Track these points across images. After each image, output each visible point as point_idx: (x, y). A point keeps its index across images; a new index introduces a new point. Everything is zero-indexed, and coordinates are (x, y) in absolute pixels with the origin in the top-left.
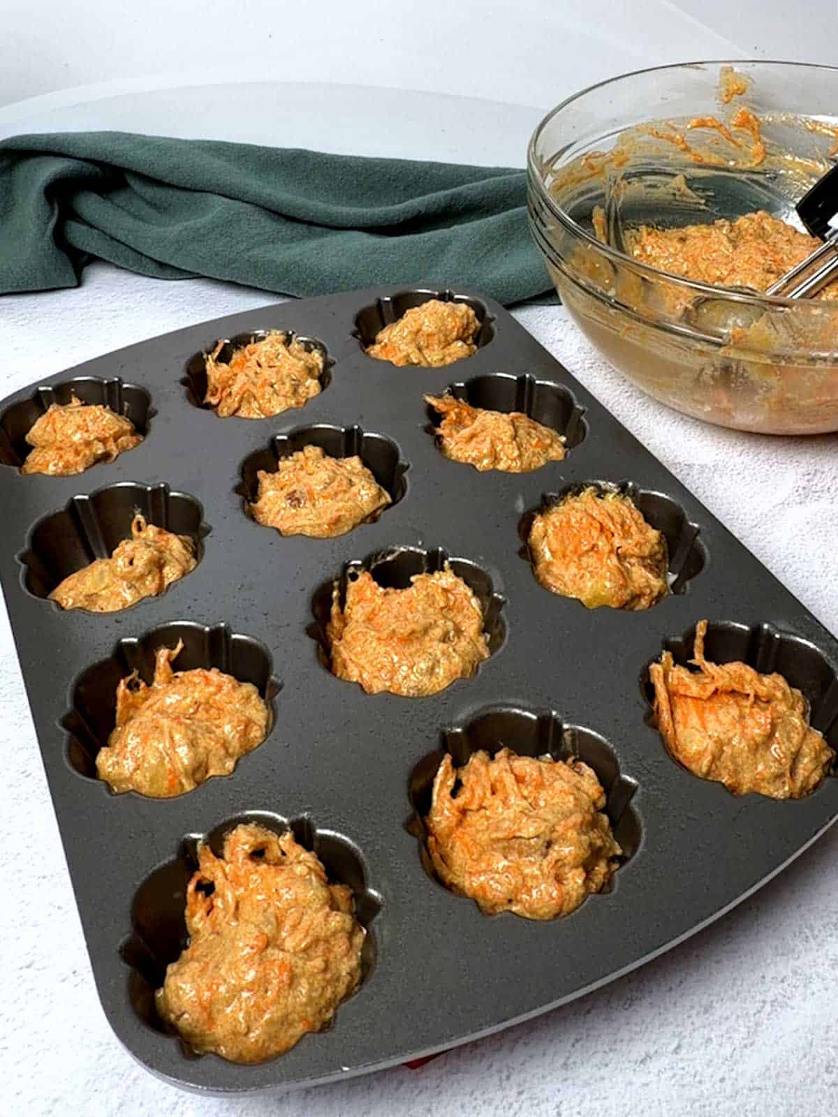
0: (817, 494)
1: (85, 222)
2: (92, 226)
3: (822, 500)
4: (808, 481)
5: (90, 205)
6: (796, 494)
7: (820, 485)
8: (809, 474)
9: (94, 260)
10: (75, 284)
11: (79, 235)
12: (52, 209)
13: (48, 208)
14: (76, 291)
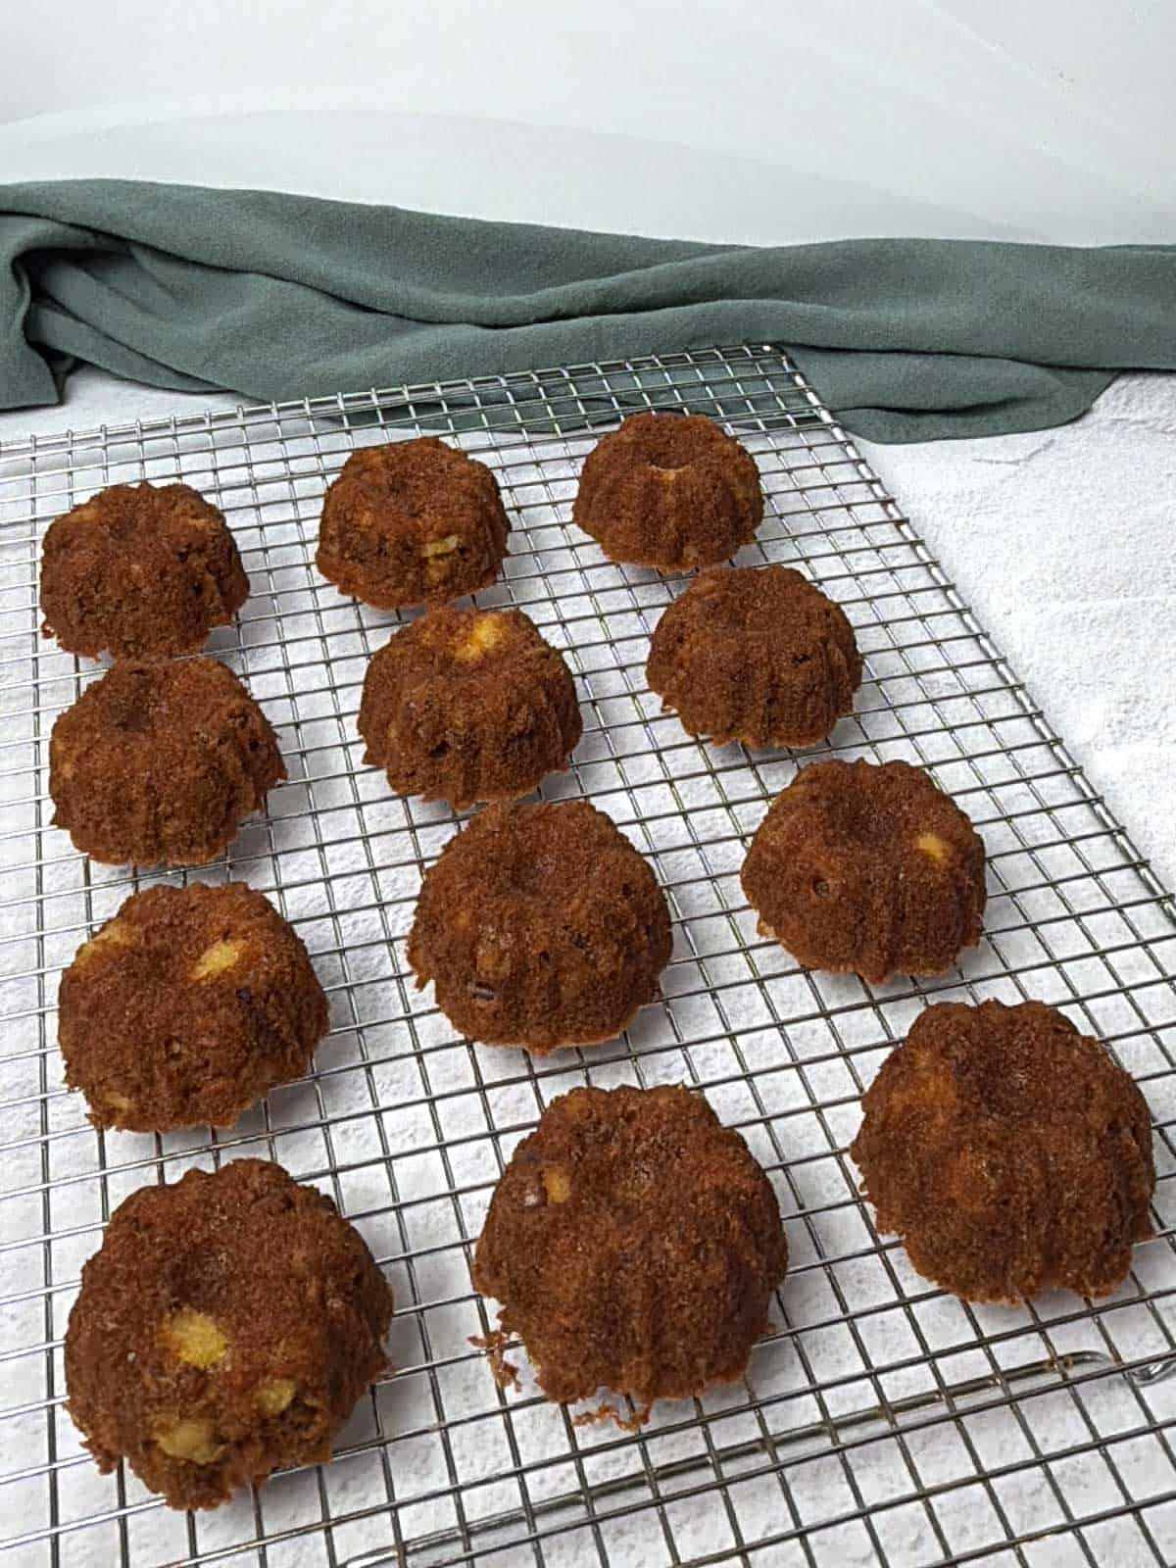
0: (1138, 732)
1: (67, 312)
2: (77, 318)
3: (1146, 741)
4: (1126, 712)
5: (74, 286)
6: (1107, 730)
7: (1142, 718)
8: (1127, 702)
9: (80, 365)
10: (55, 400)
11: (60, 331)
12: (22, 291)
13: (15, 289)
14: (57, 411)
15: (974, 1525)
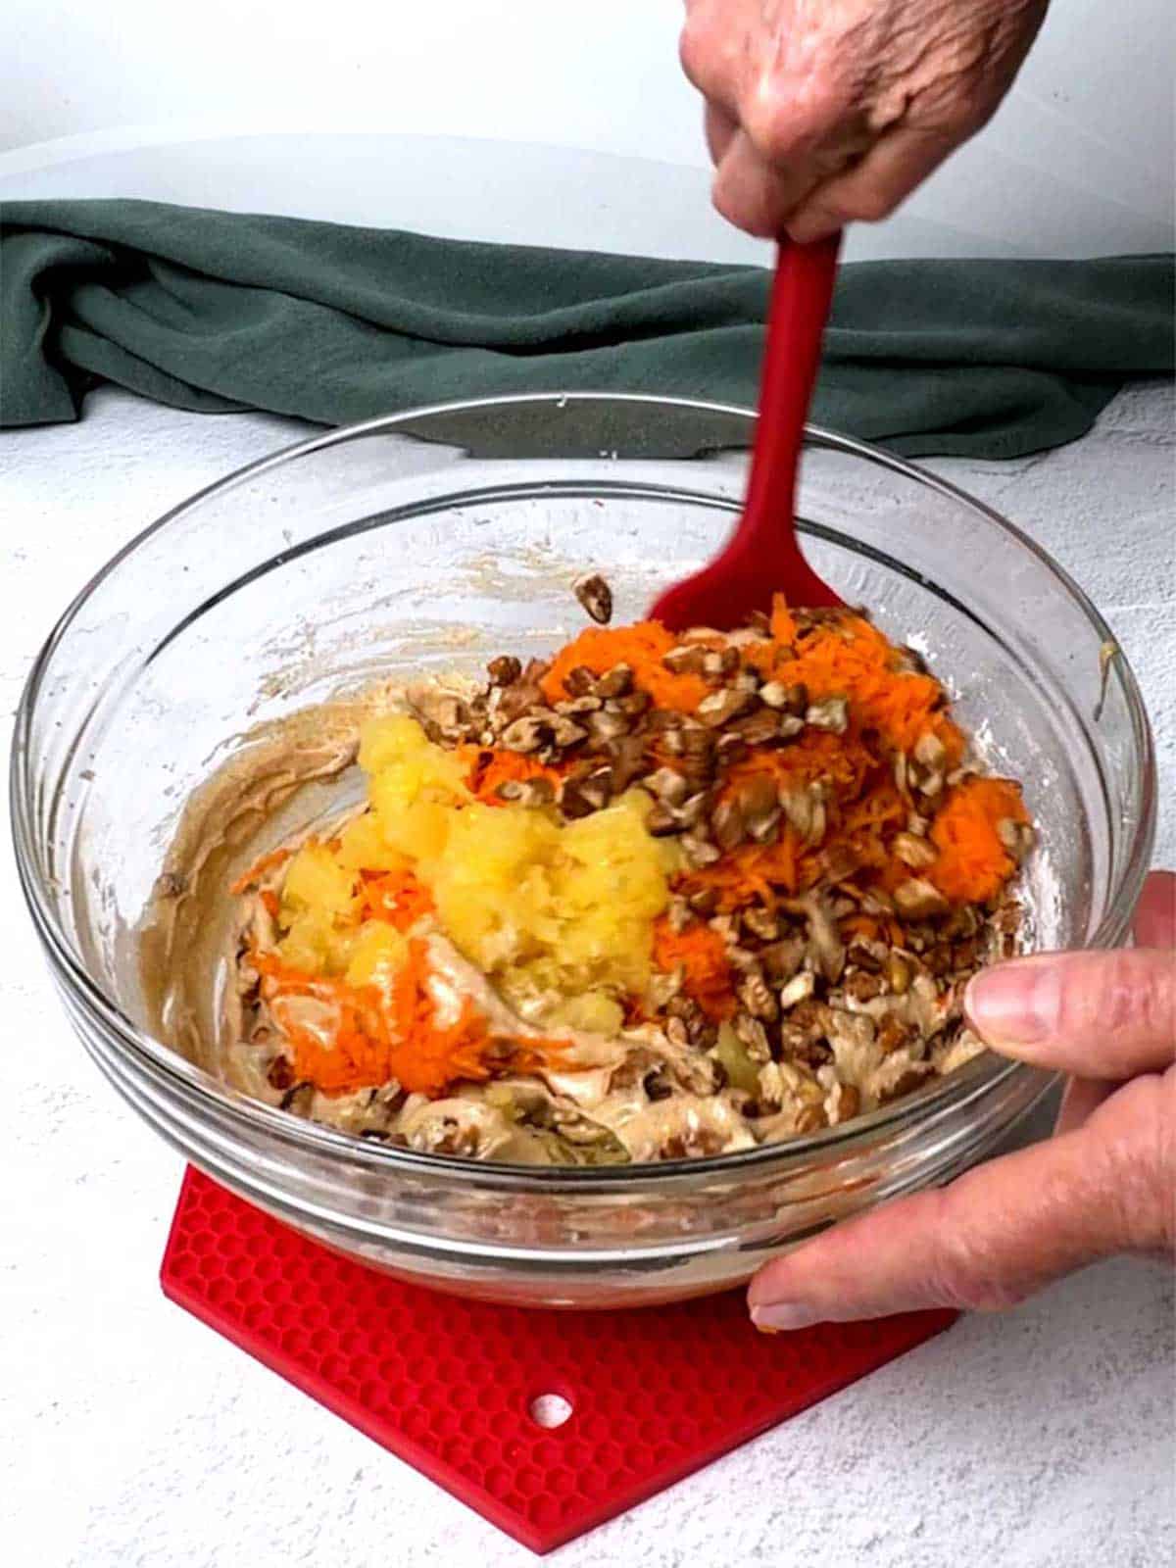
1: (89, 329)
2: (99, 335)
5: (97, 304)
9: (101, 383)
10: (73, 416)
11: (81, 348)
12: (42, 310)
13: (36, 308)
14: (74, 427)
15: (975, 1512)
